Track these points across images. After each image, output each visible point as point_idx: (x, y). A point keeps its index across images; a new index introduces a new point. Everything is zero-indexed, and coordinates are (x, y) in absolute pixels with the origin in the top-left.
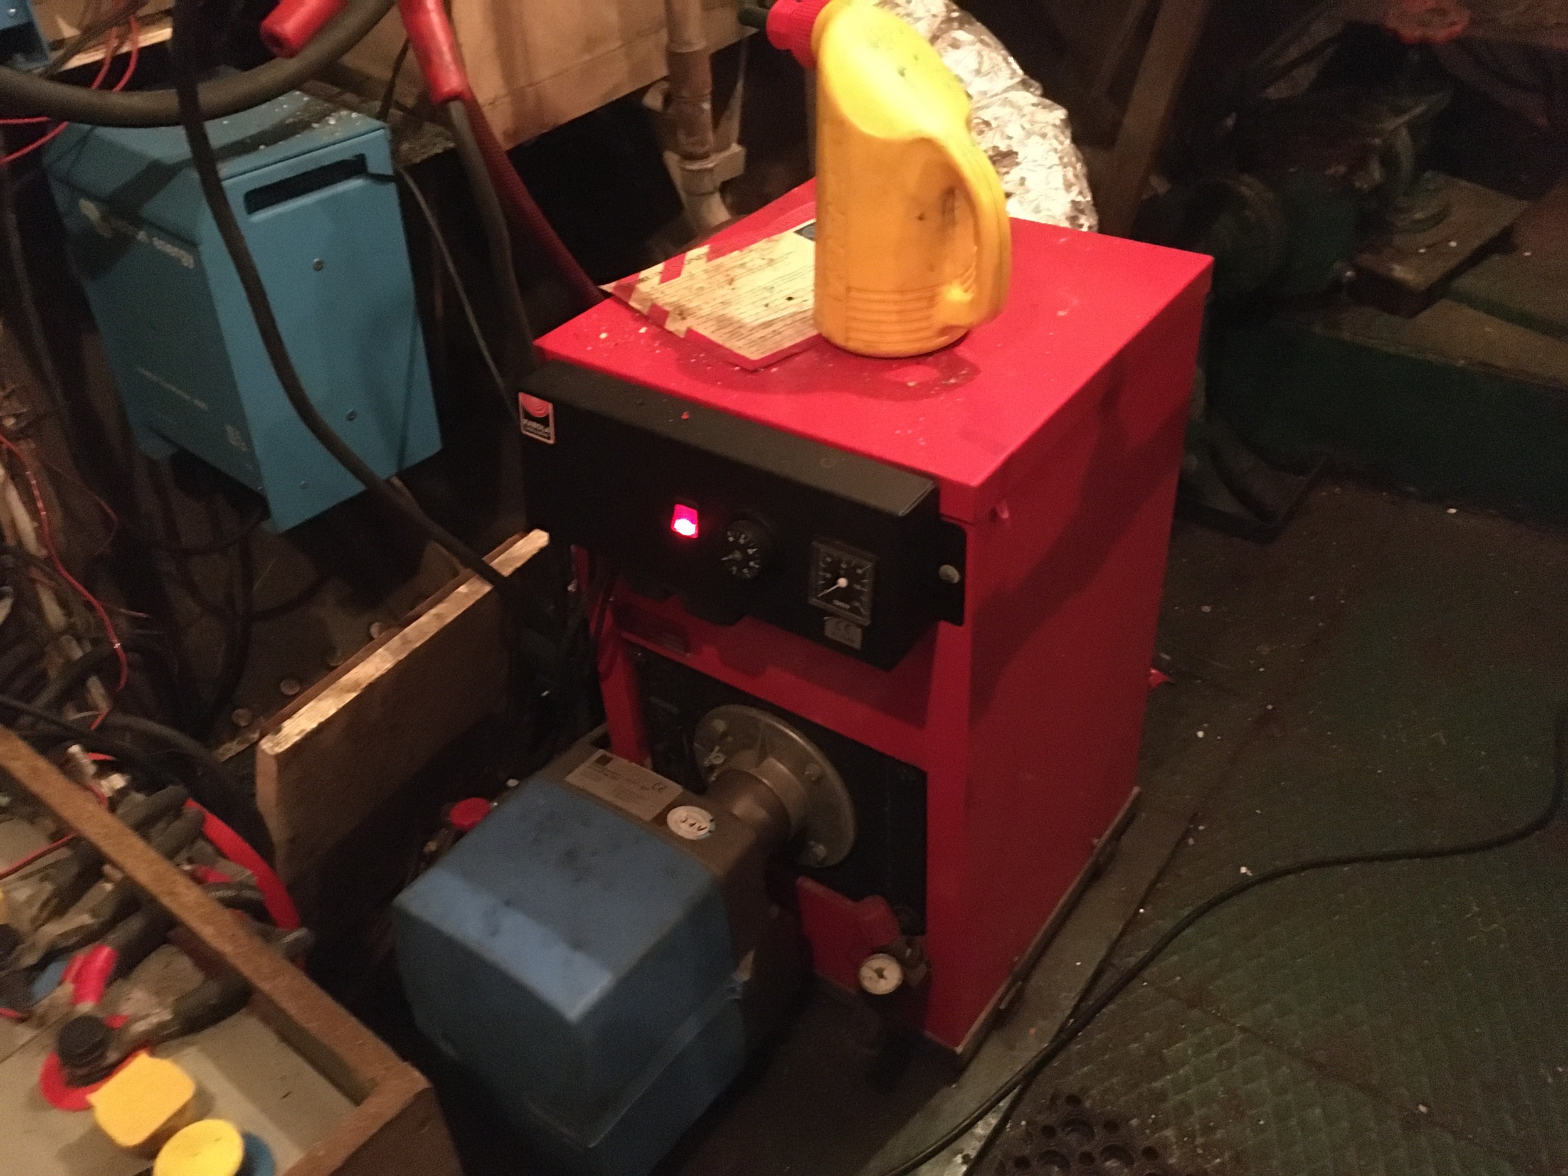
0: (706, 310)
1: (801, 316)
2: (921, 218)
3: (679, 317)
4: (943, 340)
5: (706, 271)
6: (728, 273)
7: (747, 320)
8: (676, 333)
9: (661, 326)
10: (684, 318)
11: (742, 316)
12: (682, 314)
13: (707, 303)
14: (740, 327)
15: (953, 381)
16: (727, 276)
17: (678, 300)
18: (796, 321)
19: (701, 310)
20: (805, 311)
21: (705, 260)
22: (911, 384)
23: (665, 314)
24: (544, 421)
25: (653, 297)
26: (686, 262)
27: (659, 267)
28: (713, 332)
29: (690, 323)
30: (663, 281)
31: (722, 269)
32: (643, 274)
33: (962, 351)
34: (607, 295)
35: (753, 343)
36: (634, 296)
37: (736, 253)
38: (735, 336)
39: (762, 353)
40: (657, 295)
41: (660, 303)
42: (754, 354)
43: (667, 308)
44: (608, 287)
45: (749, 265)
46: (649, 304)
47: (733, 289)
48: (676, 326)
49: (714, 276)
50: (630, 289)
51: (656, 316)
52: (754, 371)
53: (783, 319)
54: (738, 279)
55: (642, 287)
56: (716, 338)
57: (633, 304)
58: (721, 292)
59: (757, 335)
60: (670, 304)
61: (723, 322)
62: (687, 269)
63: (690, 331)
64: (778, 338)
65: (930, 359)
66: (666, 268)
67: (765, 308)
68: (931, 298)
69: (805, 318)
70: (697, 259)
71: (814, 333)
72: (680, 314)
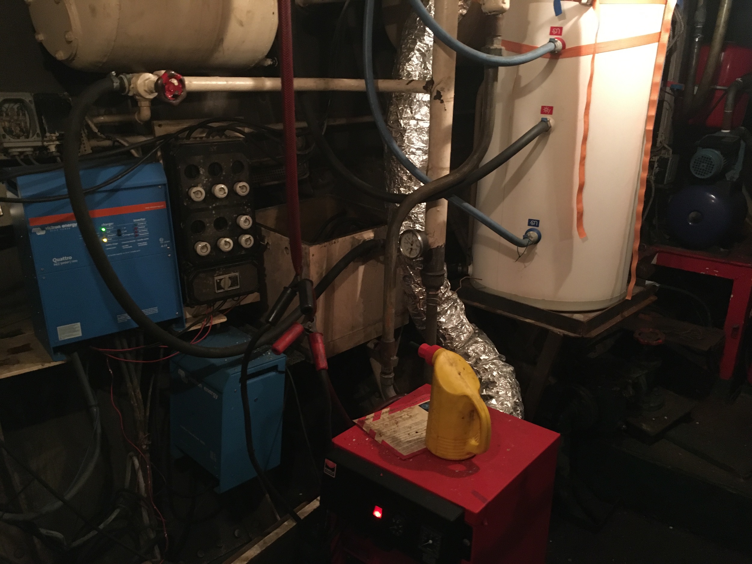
0: (388, 434)
1: (421, 440)
2: (463, 418)
3: (380, 435)
4: (467, 456)
5: (388, 418)
6: (396, 419)
7: (402, 439)
8: (378, 441)
9: (373, 438)
10: (381, 436)
11: (401, 437)
12: (381, 434)
13: (389, 431)
14: (400, 442)
15: (471, 472)
16: (396, 421)
17: (378, 429)
18: (419, 442)
19: (387, 433)
20: (422, 438)
21: (388, 413)
22: (457, 471)
23: (374, 434)
24: (333, 470)
25: (371, 426)
26: (382, 414)
27: (373, 415)
28: (391, 443)
29: (383, 438)
30: (374, 420)
31: (394, 418)
32: (368, 417)
33: (474, 460)
34: (355, 424)
35: (404, 449)
36: (365, 425)
37: (399, 412)
38: (398, 445)
39: (407, 453)
40: (372, 426)
41: (373, 429)
42: (405, 453)
43: (375, 431)
44: (356, 421)
45: (403, 417)
46: (369, 429)
47: (398, 426)
48: (378, 439)
49: (391, 420)
50: (363, 422)
51: (371, 434)
52: (405, 460)
53: (414, 440)
54: (400, 422)
55: (367, 422)
56: (392, 445)
57: (364, 429)
58: (394, 427)
59: (407, 445)
60: (376, 430)
61: (394, 439)
62: (382, 416)
63: (383, 441)
64: (413, 448)
65: (463, 462)
66: (375, 415)
67: (408, 435)
68: (465, 442)
69: (422, 441)
70: (386, 413)
71: (425, 447)
72: (380, 434)
